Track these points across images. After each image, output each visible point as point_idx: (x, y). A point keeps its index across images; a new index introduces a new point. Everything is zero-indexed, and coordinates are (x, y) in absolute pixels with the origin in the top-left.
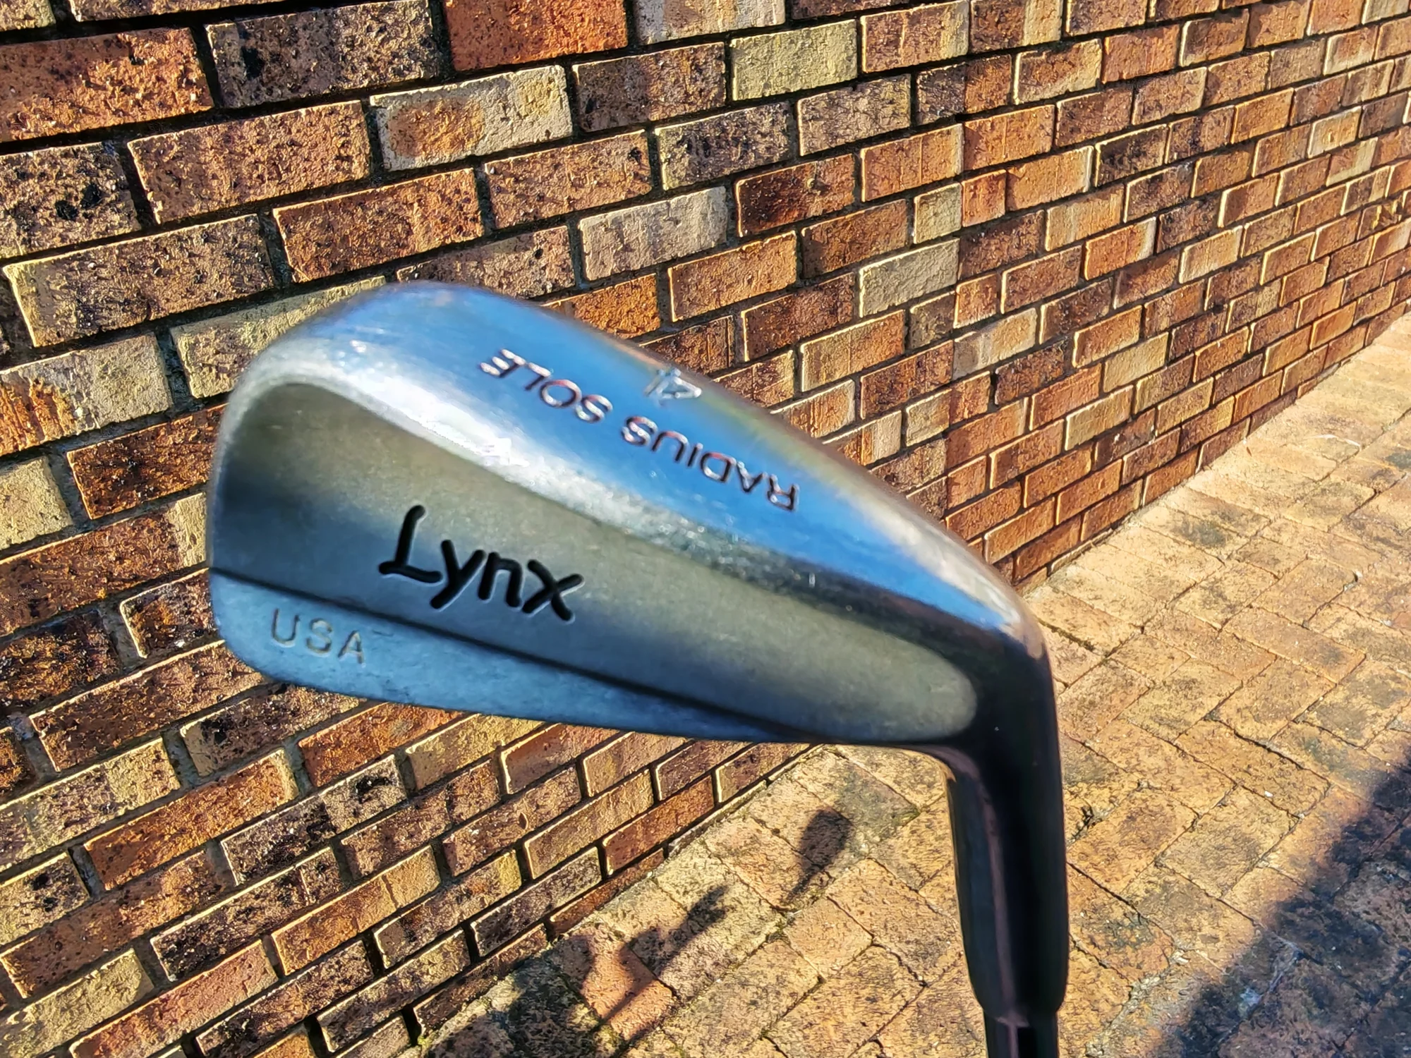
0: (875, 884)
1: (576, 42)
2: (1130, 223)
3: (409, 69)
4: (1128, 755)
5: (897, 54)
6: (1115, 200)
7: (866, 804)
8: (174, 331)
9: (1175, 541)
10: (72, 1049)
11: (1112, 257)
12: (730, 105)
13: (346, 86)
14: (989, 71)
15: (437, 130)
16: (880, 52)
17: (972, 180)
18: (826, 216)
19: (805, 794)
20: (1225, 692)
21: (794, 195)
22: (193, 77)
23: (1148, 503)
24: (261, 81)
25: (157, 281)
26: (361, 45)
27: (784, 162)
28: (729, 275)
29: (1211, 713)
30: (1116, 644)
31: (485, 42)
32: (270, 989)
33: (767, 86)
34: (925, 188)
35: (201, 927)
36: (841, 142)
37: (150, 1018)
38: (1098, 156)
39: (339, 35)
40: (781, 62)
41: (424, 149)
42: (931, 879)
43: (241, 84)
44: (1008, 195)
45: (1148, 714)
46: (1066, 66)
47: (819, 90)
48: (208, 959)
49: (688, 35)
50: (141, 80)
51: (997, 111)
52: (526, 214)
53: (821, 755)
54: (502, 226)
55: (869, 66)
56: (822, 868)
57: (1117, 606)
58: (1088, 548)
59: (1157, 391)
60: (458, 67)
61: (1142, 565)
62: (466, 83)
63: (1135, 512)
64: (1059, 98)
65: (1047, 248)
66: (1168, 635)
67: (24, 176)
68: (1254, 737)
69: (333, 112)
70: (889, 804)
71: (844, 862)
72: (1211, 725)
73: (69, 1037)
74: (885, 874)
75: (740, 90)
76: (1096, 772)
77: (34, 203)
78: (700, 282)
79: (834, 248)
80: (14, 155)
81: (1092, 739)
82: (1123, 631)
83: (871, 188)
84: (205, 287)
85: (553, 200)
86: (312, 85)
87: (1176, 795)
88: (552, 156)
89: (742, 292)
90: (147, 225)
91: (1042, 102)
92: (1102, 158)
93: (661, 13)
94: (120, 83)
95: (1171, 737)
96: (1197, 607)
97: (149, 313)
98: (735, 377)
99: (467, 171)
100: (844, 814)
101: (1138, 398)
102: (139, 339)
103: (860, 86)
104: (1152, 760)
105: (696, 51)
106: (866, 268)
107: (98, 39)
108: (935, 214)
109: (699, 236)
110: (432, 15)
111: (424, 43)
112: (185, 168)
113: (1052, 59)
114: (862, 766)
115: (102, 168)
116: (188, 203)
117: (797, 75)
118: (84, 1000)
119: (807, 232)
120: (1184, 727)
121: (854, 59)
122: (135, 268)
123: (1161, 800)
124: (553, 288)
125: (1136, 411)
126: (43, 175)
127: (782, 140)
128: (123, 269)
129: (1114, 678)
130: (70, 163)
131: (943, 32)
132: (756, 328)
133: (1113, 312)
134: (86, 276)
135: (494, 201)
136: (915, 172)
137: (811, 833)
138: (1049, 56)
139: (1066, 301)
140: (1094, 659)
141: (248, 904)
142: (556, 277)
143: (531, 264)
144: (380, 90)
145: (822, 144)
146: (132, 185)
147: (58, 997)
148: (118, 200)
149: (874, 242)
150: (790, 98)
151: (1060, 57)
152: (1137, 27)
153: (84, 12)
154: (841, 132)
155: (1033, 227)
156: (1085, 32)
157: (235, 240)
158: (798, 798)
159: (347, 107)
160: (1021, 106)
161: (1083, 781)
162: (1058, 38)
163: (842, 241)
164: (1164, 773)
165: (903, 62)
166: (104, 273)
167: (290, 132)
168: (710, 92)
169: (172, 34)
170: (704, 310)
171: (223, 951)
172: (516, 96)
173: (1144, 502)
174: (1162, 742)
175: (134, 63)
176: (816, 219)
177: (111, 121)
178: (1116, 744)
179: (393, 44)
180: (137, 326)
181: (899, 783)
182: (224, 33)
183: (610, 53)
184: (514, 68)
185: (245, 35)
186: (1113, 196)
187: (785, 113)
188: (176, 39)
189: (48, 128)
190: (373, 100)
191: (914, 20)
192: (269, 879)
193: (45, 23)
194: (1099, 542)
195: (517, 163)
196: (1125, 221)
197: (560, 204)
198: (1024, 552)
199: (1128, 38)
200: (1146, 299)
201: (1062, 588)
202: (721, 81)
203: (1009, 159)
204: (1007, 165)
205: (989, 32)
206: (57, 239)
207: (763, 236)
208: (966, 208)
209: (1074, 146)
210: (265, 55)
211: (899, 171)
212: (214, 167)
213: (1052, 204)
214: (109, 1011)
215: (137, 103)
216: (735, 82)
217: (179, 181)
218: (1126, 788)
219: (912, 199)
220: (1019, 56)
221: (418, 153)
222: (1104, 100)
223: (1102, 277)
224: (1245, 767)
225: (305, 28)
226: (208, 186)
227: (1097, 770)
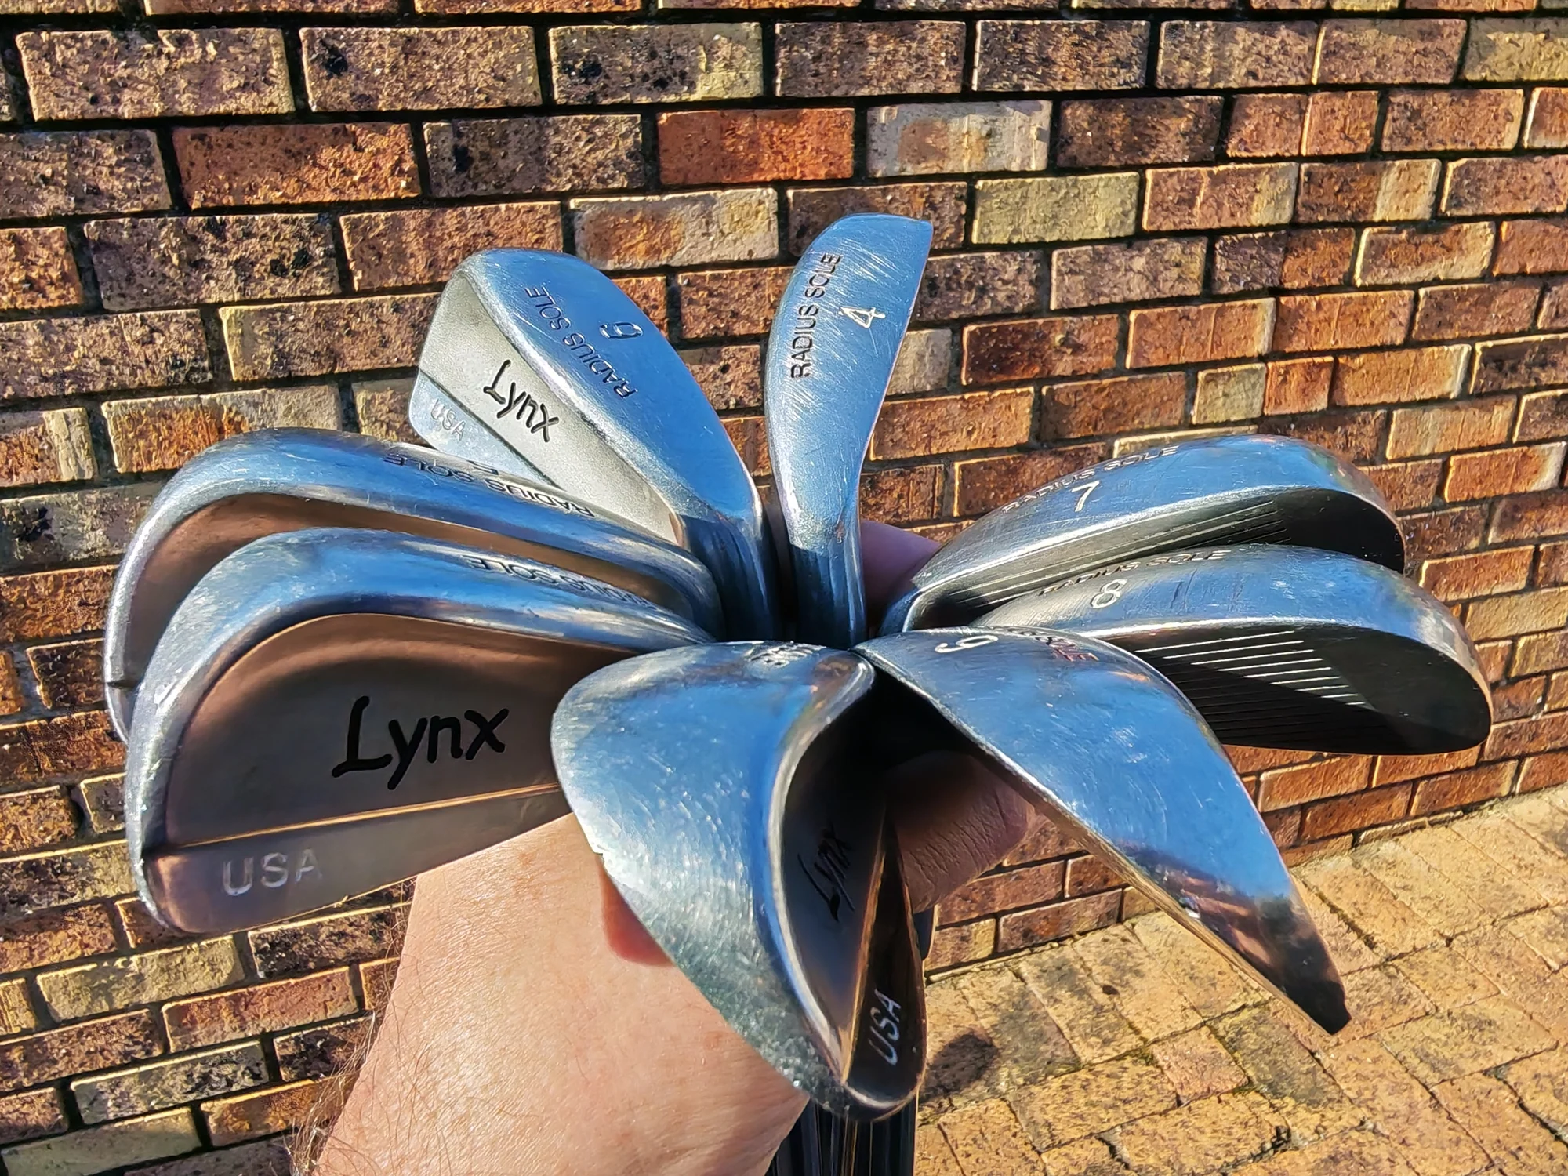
0: (997, 1129)
1: (794, 169)
2: (1520, 444)
3: (613, 177)
4: (1362, 1085)
5: (1190, 215)
6: (1501, 414)
7: (1025, 1038)
8: (355, 386)
9: (1542, 846)
10: (164, 1009)
11: (1489, 481)
12: (968, 246)
13: (549, 188)
14: (1321, 245)
15: (633, 237)
16: (1167, 209)
17: (1283, 363)
18: (1075, 376)
19: (963, 1007)
20: (1528, 1049)
21: (1036, 349)
22: (406, 167)
23: (1523, 793)
24: (468, 176)
25: (346, 340)
26: (568, 152)
27: (1028, 313)
28: (945, 422)
29: (1497, 1067)
30: (1407, 947)
31: (696, 159)
32: (349, 1017)
33: (1016, 231)
34: (1215, 364)
35: (295, 935)
36: (1104, 300)
37: (236, 1006)
38: (1478, 358)
39: (547, 141)
40: (1037, 207)
41: (618, 253)
42: (1061, 1145)
43: (449, 177)
44: (1334, 384)
45: (1411, 1045)
46: (1437, 249)
47: (1081, 242)
48: (297, 969)
49: (925, 172)
50: (359, 164)
51: (1330, 289)
52: (716, 328)
53: (1000, 971)
54: (688, 336)
55: (1151, 223)
56: (947, 1092)
57: (1428, 905)
58: (1422, 827)
59: (1551, 655)
60: (663, 181)
61: (1483, 865)
62: (670, 196)
63: (1502, 799)
64: (1423, 284)
65: (1389, 456)
66: (1481, 958)
67: (248, 235)
68: (1543, 1116)
69: (532, 210)
70: (1050, 1047)
71: (974, 1094)
72: (1491, 1083)
73: (164, 997)
74: (1012, 1122)
75: (981, 232)
76: (1312, 1092)
77: (253, 258)
78: (908, 424)
79: (1084, 412)
80: (243, 217)
81: (1326, 1051)
82: (1423, 936)
83: (1138, 354)
84: (388, 352)
85: (748, 318)
86: (516, 184)
87: (1404, 1152)
88: (753, 276)
89: (959, 442)
90: (345, 288)
91: (1397, 286)
92: (1484, 361)
93: (895, 147)
94: (342, 165)
95: (1429, 1081)
96: (1536, 934)
97: (334, 366)
98: (941, 530)
99: (659, 279)
100: (996, 1043)
101: (1518, 657)
102: (323, 388)
103: (1137, 244)
104: (1392, 1099)
105: (932, 188)
106: (1123, 441)
107: (328, 127)
108: (1226, 395)
109: (912, 377)
110: (642, 130)
111: (631, 155)
112: (387, 245)
113: (1416, 240)
114: (1039, 996)
115: (315, 236)
116: (386, 275)
117: (1055, 224)
118: (181, 968)
119: (1048, 391)
120: (1451, 1074)
121: (1132, 215)
122: (329, 326)
123: (1383, 1151)
124: (737, 404)
125: (1513, 674)
126: (264, 235)
127: (1028, 291)
128: (318, 325)
129: (1386, 989)
130: (288, 230)
131: (1257, 197)
132: (972, 483)
133: (1484, 547)
134: (285, 327)
135: (683, 311)
136: (1203, 345)
137: (951, 1051)
138: (1411, 236)
139: (1413, 522)
140: (1369, 958)
141: (342, 928)
142: (741, 394)
143: (715, 377)
144: (583, 193)
145: (1079, 300)
146: (339, 252)
147: (160, 957)
148: (324, 265)
149: (1138, 414)
150: (1044, 249)
151: (1430, 238)
152: (1553, 214)
153: (319, 104)
154: (1106, 290)
155: (1369, 428)
156: (1470, 213)
157: (421, 314)
158: (954, 1009)
159: (545, 207)
160: (1363, 288)
161: (1292, 1096)
162: (1427, 217)
163: (1094, 407)
164: (1401, 1120)
165: (1197, 223)
166: (301, 326)
167: (488, 224)
168: (945, 230)
169: (393, 128)
170: (910, 454)
171: (312, 965)
172: (720, 213)
173: (1518, 788)
174: (1415, 1083)
175: (355, 150)
176: (1062, 379)
177: (329, 197)
178: (1354, 1066)
179: (600, 154)
180: (322, 376)
181: (1071, 1029)
182: (438, 131)
183: (831, 181)
184: (723, 187)
185: (459, 135)
186: (1501, 408)
187: (1035, 262)
188: (395, 133)
189: (275, 197)
190: (573, 204)
191: (1216, 180)
192: (365, 911)
193: (285, 110)
194: (1441, 822)
195: (714, 278)
196: (1515, 440)
197: (755, 324)
198: (1318, 808)
199: (1539, 226)
200: (1545, 539)
201: (1366, 864)
202: (959, 221)
203: (1340, 345)
204: (1336, 353)
205: (1325, 200)
206: (267, 291)
207: (992, 388)
208: (1271, 393)
209: (1441, 343)
210: (474, 152)
211: (1181, 341)
212: (414, 247)
213: (1400, 405)
214: (200, 986)
215: (353, 184)
216: (976, 224)
217: (380, 256)
218: (1343, 1123)
219: (1196, 375)
220: (1367, 232)
221: (612, 257)
222: (1495, 294)
223: (1471, 502)
224: (1513, 1148)
225: (516, 133)
226: (406, 263)
227: (1316, 1088)
